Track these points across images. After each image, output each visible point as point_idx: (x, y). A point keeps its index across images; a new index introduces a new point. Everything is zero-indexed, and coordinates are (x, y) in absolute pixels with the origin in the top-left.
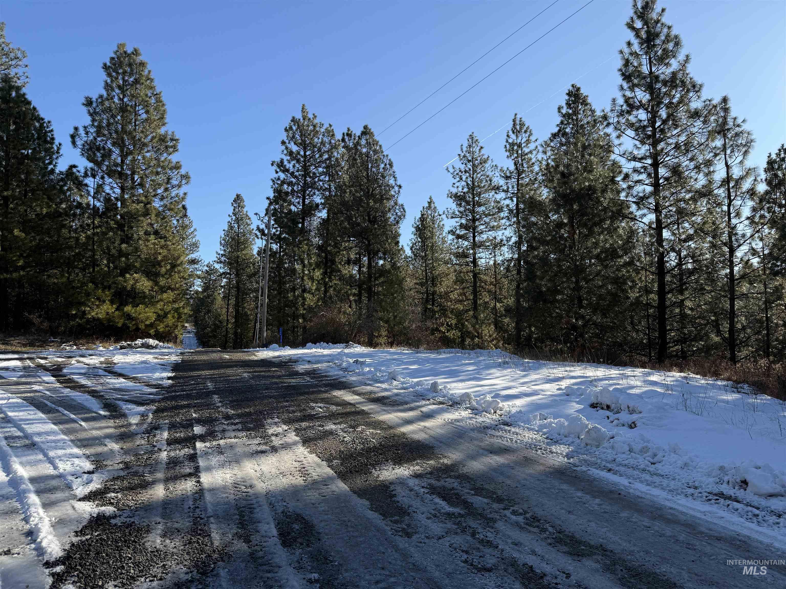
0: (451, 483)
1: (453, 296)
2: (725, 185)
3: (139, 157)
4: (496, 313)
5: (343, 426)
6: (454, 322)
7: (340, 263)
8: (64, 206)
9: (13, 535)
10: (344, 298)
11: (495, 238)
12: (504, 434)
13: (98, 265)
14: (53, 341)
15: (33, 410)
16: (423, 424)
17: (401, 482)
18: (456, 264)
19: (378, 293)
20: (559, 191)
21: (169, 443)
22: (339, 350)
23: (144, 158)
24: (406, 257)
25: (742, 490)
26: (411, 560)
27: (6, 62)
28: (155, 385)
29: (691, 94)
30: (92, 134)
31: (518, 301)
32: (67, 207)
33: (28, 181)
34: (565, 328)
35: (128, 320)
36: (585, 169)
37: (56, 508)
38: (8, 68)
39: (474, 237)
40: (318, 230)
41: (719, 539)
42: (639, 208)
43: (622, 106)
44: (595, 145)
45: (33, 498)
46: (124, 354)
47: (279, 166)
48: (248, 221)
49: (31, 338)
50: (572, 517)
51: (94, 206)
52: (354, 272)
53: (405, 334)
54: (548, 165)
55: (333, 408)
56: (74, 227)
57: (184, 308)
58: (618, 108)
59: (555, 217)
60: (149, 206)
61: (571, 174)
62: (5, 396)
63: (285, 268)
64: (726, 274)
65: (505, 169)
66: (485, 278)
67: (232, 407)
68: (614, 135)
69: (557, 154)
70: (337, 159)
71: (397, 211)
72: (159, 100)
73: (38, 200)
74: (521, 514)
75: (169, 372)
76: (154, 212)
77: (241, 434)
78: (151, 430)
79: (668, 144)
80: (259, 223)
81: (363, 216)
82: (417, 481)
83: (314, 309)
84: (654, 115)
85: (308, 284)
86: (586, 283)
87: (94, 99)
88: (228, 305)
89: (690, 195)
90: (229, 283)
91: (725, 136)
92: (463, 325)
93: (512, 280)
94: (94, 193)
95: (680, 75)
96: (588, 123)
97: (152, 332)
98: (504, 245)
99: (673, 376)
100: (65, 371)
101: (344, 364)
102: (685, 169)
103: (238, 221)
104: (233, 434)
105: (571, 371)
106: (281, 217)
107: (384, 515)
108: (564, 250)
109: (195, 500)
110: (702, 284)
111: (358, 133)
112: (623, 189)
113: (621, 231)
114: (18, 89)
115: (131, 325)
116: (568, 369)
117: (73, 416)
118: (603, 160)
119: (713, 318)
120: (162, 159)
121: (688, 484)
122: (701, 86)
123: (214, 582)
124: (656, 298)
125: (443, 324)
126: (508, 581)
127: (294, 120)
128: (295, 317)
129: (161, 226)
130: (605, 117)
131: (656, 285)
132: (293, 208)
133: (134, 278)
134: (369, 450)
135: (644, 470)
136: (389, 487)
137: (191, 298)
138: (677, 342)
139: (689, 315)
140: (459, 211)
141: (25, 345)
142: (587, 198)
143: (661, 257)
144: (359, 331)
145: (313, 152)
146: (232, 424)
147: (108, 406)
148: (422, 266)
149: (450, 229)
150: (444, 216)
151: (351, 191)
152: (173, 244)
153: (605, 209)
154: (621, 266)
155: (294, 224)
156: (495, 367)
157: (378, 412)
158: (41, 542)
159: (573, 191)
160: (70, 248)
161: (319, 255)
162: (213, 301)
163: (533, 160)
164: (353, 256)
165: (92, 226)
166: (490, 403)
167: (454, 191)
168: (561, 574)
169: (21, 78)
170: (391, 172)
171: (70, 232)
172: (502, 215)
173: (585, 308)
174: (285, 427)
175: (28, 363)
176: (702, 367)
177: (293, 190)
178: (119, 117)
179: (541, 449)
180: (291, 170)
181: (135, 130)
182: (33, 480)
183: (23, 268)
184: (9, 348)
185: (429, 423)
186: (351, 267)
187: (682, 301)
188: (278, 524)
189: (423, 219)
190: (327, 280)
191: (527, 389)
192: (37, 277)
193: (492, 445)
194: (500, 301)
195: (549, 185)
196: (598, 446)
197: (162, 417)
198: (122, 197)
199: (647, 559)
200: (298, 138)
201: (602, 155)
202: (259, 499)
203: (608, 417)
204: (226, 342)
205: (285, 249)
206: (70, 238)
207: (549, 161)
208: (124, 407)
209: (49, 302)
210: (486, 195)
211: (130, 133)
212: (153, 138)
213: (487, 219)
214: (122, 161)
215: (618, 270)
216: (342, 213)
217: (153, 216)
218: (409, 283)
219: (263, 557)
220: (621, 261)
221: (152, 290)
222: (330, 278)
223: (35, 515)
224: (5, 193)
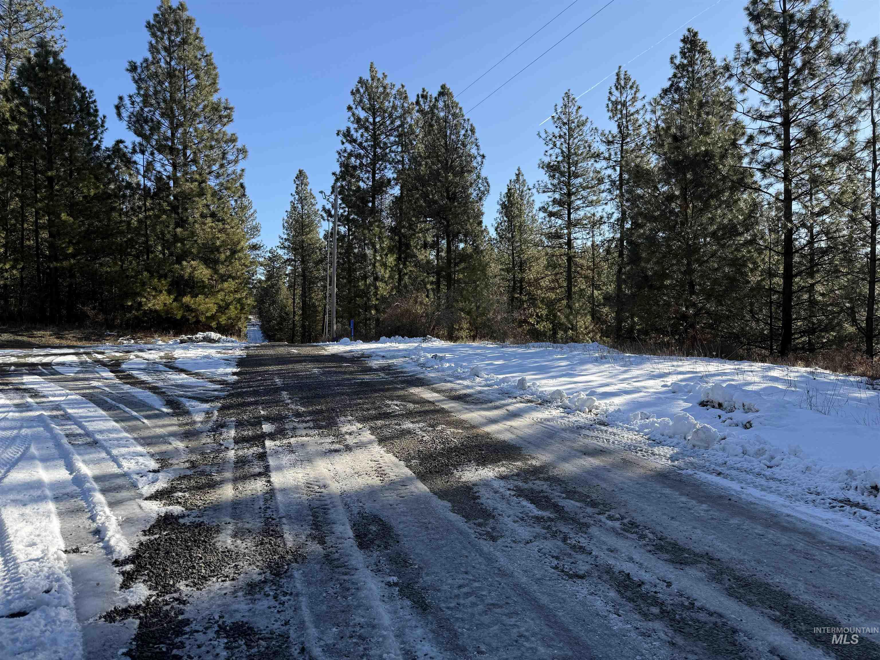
0: (540, 485)
1: (545, 283)
2: (870, 147)
3: (191, 130)
4: (594, 301)
5: (421, 425)
6: (544, 312)
7: (416, 247)
8: (112, 186)
9: (81, 534)
10: (421, 287)
11: (594, 215)
12: (600, 435)
13: (152, 252)
14: (110, 335)
15: (93, 407)
16: (509, 423)
17: (486, 484)
18: (547, 246)
19: (459, 281)
20: (670, 157)
21: (237, 441)
22: (416, 345)
23: (196, 130)
24: (490, 239)
25: (872, 497)
26: (496, 565)
27: (41, 24)
28: (219, 381)
29: (833, 36)
30: (138, 103)
31: (619, 287)
32: (115, 188)
33: (71, 160)
34: (673, 318)
35: (187, 311)
36: (701, 131)
37: (123, 507)
38: (43, 31)
39: (569, 214)
40: (391, 210)
41: (842, 549)
42: (765, 177)
43: (748, 53)
44: (714, 102)
45: (99, 497)
46: (184, 348)
47: (345, 136)
48: (313, 200)
49: (86, 331)
50: (676, 524)
51: (145, 186)
52: (432, 257)
53: (489, 327)
54: (657, 126)
55: (411, 406)
56: (125, 210)
57: (246, 299)
58: (743, 56)
59: (665, 188)
60: (203, 185)
61: (684, 137)
62: (64, 392)
63: (354, 254)
64: (867, 254)
65: (607, 132)
66: (582, 261)
67: (303, 405)
68: (737, 89)
69: (668, 113)
70: (410, 126)
71: (480, 185)
72: (209, 63)
73: (85, 180)
74: (618, 519)
75: (233, 367)
76: (210, 191)
77: (312, 432)
78: (217, 428)
79: (803, 99)
80: (325, 202)
81: (440, 192)
82: (502, 483)
83: (387, 299)
84: (787, 63)
85: (381, 271)
86: (699, 266)
87: (138, 64)
88: (294, 295)
89: (827, 160)
90: (294, 271)
91: (873, 87)
92: (555, 316)
93: (612, 264)
94: (144, 172)
95: (820, 13)
96: (706, 75)
97: (214, 324)
98: (605, 223)
99: (797, 372)
100: (124, 366)
101: (422, 360)
102: (822, 128)
103: (301, 200)
104: (304, 432)
105: (678, 366)
106: (349, 195)
107: (467, 517)
108: (674, 227)
109: (266, 500)
110: (836, 265)
111: (435, 94)
112: (746, 154)
113: (742, 204)
114: (56, 54)
115: (191, 317)
116: (675, 363)
117: (134, 413)
118: (722, 120)
119: (848, 305)
120: (216, 131)
121: (809, 489)
122: (846, 25)
123: (289, 583)
124: (781, 281)
125: (532, 315)
126: (602, 588)
127: (361, 81)
128: (367, 308)
129: (218, 207)
130: (727, 68)
131: (781, 267)
132: (361, 184)
133: (191, 266)
134: (450, 450)
135: (759, 474)
136: (471, 489)
137: (254, 287)
138: (803, 333)
139: (820, 301)
140: (551, 184)
141: (80, 339)
142: (702, 166)
143: (789, 233)
144: (438, 323)
145: (384, 118)
146: (303, 422)
147: (171, 403)
148: (508, 249)
149: (541, 205)
150: (534, 191)
151: (427, 163)
152: (232, 228)
153: (724, 178)
154: (741, 244)
155: (363, 203)
156: (591, 362)
157: (459, 411)
158: (109, 541)
159: (686, 157)
160: (122, 233)
161: (391, 239)
162: (277, 291)
163: (640, 122)
164: (430, 239)
165: (143, 209)
166: (584, 401)
167: (547, 160)
168: (661, 582)
169: (58, 42)
170: (473, 139)
171: (120, 215)
172: (602, 187)
173: (697, 295)
174: (360, 426)
175: (85, 358)
176: (833, 360)
177: (361, 164)
178: (167, 84)
179: (641, 450)
180: (359, 140)
181: (185, 98)
182: (97, 479)
183: (73, 256)
184: (64, 342)
185: (515, 423)
186: (428, 252)
187: (812, 285)
188: (354, 525)
189: (509, 194)
190: (401, 266)
191: (627, 386)
192: (88, 266)
193: (586, 446)
194: (598, 288)
195: (659, 150)
196: (707, 448)
197: (228, 415)
198: (175, 174)
199: (758, 569)
200: (367, 102)
201: (722, 114)
202: (334, 500)
203: (720, 417)
204: (294, 335)
205: (354, 232)
206: (121, 222)
207: (659, 122)
208: (188, 404)
209: (102, 293)
210: (584, 164)
211: (180, 102)
212: (205, 107)
213: (584, 193)
214: (173, 134)
215: (738, 250)
216: (417, 189)
217: (209, 196)
218: (494, 268)
219: (338, 559)
220: (741, 240)
221: (212, 279)
222: (404, 264)
223: (101, 513)
224: (50, 174)
